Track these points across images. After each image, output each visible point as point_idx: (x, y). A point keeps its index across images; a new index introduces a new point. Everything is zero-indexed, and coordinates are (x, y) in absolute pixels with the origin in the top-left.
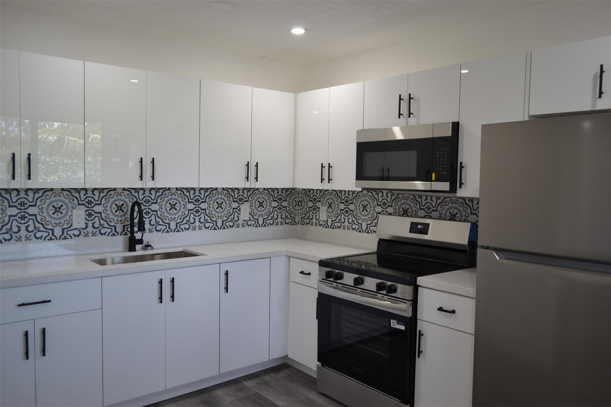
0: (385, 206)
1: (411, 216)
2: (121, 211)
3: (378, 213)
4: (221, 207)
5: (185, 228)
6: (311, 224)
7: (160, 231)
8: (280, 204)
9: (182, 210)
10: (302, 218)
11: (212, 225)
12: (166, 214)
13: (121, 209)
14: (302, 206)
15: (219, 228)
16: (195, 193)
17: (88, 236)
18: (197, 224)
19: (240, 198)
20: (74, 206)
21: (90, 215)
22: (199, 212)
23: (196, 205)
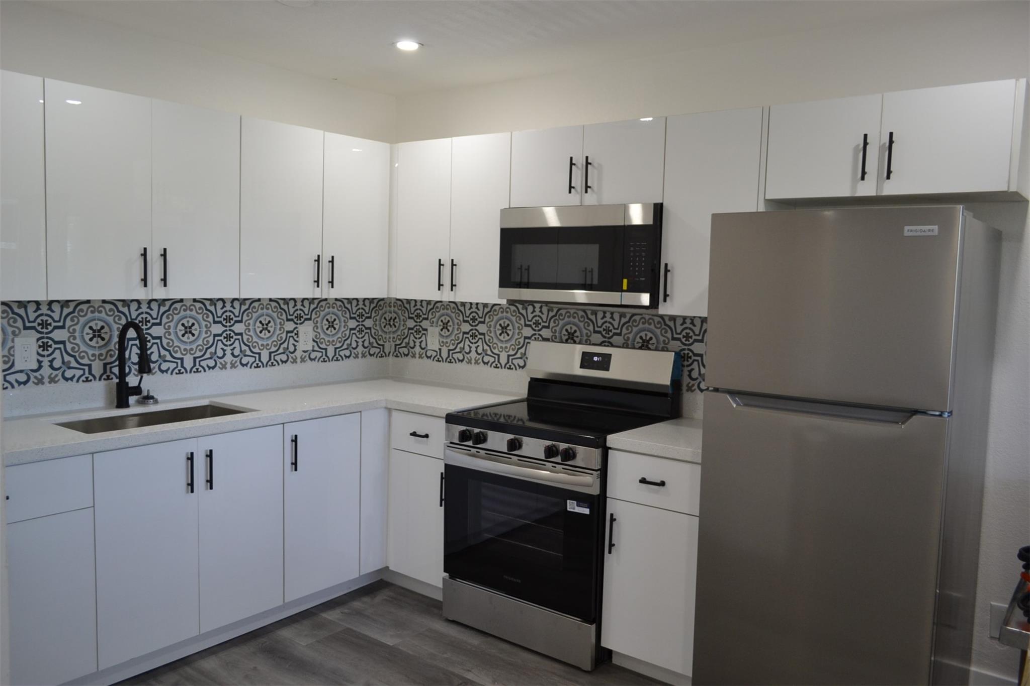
0: (538, 327)
1: (580, 343)
2: (99, 339)
3: (526, 338)
4: (266, 329)
5: (208, 366)
6: (412, 355)
7: (166, 371)
8: (360, 323)
9: (204, 335)
10: (396, 345)
11: (253, 359)
12: (176, 343)
13: (99, 336)
14: (395, 326)
15: (265, 364)
16: (225, 307)
17: (43, 383)
18: (229, 358)
19: (297, 314)
20: (17, 331)
21: (45, 346)
22: (231, 339)
23: (226, 326)
